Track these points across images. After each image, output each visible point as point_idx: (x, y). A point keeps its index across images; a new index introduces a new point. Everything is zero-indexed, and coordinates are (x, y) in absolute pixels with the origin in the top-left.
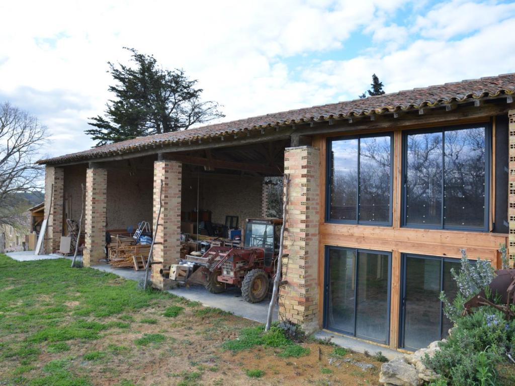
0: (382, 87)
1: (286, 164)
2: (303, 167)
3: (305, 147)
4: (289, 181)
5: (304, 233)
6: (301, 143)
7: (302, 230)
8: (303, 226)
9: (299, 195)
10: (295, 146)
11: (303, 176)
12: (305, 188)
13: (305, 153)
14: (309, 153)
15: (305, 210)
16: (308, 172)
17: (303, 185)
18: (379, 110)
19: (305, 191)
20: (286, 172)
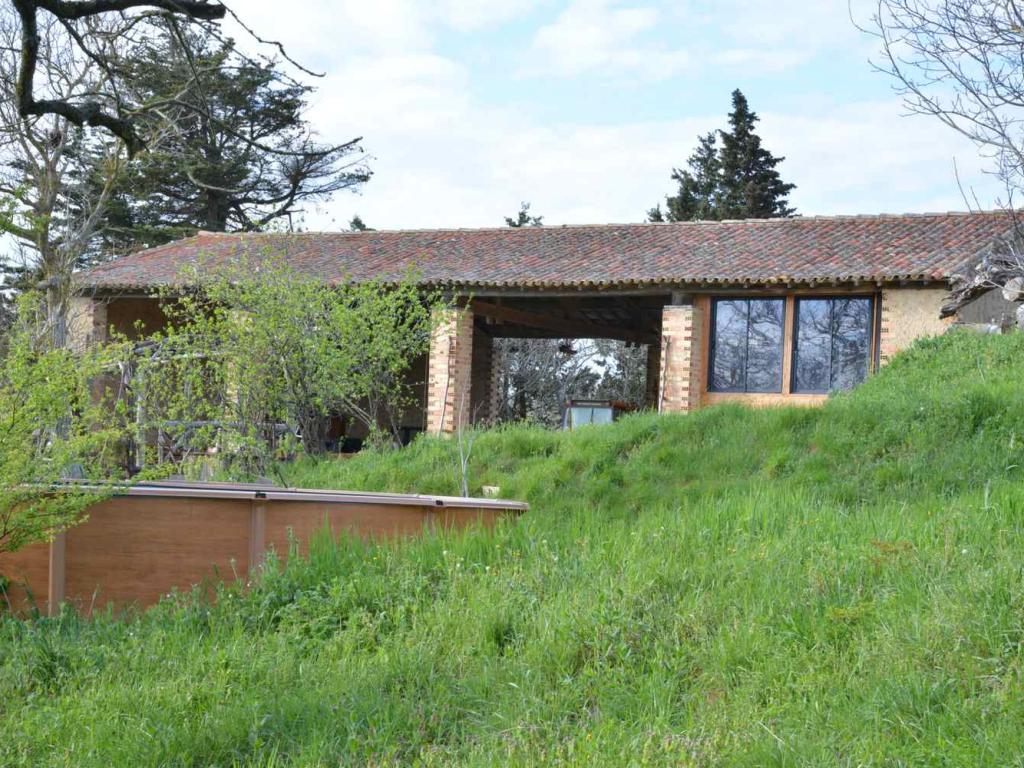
0: (755, 123)
1: (665, 324)
2: (687, 329)
3: (689, 307)
4: (669, 344)
5: (687, 402)
6: (685, 302)
7: (684, 399)
8: (686, 394)
9: (681, 359)
10: (677, 304)
11: (686, 339)
12: (689, 352)
13: (689, 314)
14: (694, 313)
15: (688, 376)
16: (693, 334)
17: (686, 349)
18: (774, 279)
19: (689, 356)
20: (664, 333)
